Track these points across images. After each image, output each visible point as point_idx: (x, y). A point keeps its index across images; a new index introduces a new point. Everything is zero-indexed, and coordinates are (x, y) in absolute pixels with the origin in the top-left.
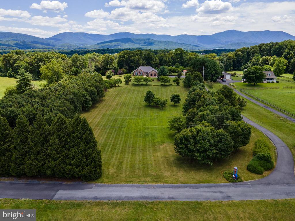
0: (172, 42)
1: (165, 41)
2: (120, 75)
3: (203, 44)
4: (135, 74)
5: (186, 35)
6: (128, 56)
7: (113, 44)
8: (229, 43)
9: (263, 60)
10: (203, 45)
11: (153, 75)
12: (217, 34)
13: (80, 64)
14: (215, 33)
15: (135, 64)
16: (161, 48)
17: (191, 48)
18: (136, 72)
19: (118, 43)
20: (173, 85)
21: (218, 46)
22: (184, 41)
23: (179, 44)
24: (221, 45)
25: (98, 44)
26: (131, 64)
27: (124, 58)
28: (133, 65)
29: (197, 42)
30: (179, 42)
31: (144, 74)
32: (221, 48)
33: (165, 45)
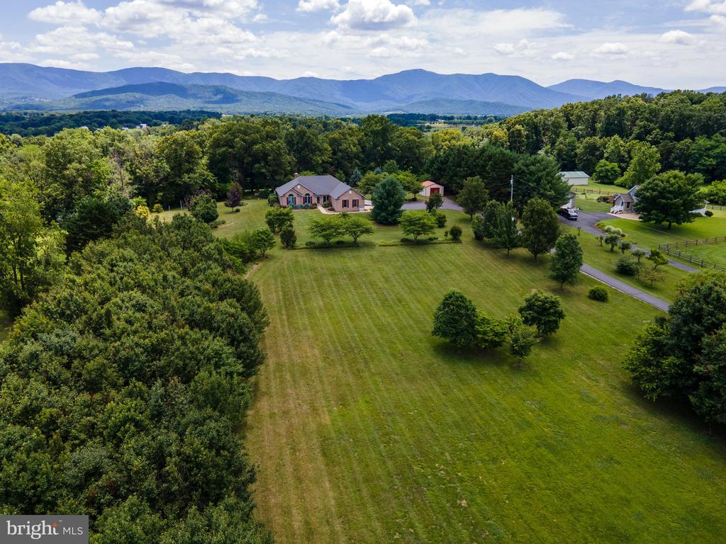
0: (281, 96)
1: (264, 94)
2: (235, 209)
3: (356, 101)
4: (288, 202)
5: (312, 78)
6: (244, 141)
7: (123, 97)
8: (415, 100)
9: (585, 148)
10: (354, 103)
11: (351, 204)
12: (386, 78)
13: (78, 170)
14: (379, 76)
15: (269, 166)
16: (256, 110)
17: (329, 110)
18: (290, 195)
19: (138, 95)
20: (440, 239)
21: (391, 107)
22: (310, 93)
23: (298, 102)
24: (396, 105)
25: (76, 96)
26: (257, 165)
27: (232, 147)
28: (264, 170)
29: (339, 97)
30: (297, 95)
31: (314, 200)
32: (399, 112)
33: (265, 104)
